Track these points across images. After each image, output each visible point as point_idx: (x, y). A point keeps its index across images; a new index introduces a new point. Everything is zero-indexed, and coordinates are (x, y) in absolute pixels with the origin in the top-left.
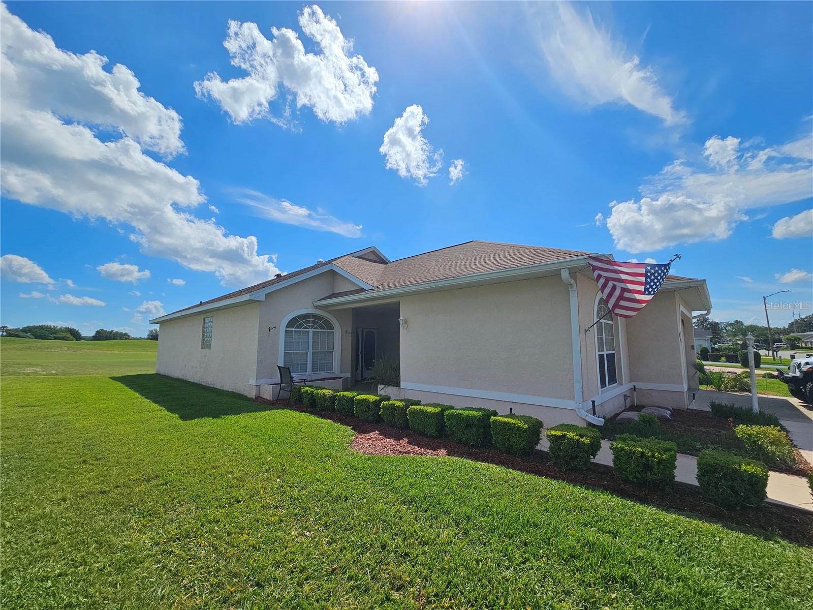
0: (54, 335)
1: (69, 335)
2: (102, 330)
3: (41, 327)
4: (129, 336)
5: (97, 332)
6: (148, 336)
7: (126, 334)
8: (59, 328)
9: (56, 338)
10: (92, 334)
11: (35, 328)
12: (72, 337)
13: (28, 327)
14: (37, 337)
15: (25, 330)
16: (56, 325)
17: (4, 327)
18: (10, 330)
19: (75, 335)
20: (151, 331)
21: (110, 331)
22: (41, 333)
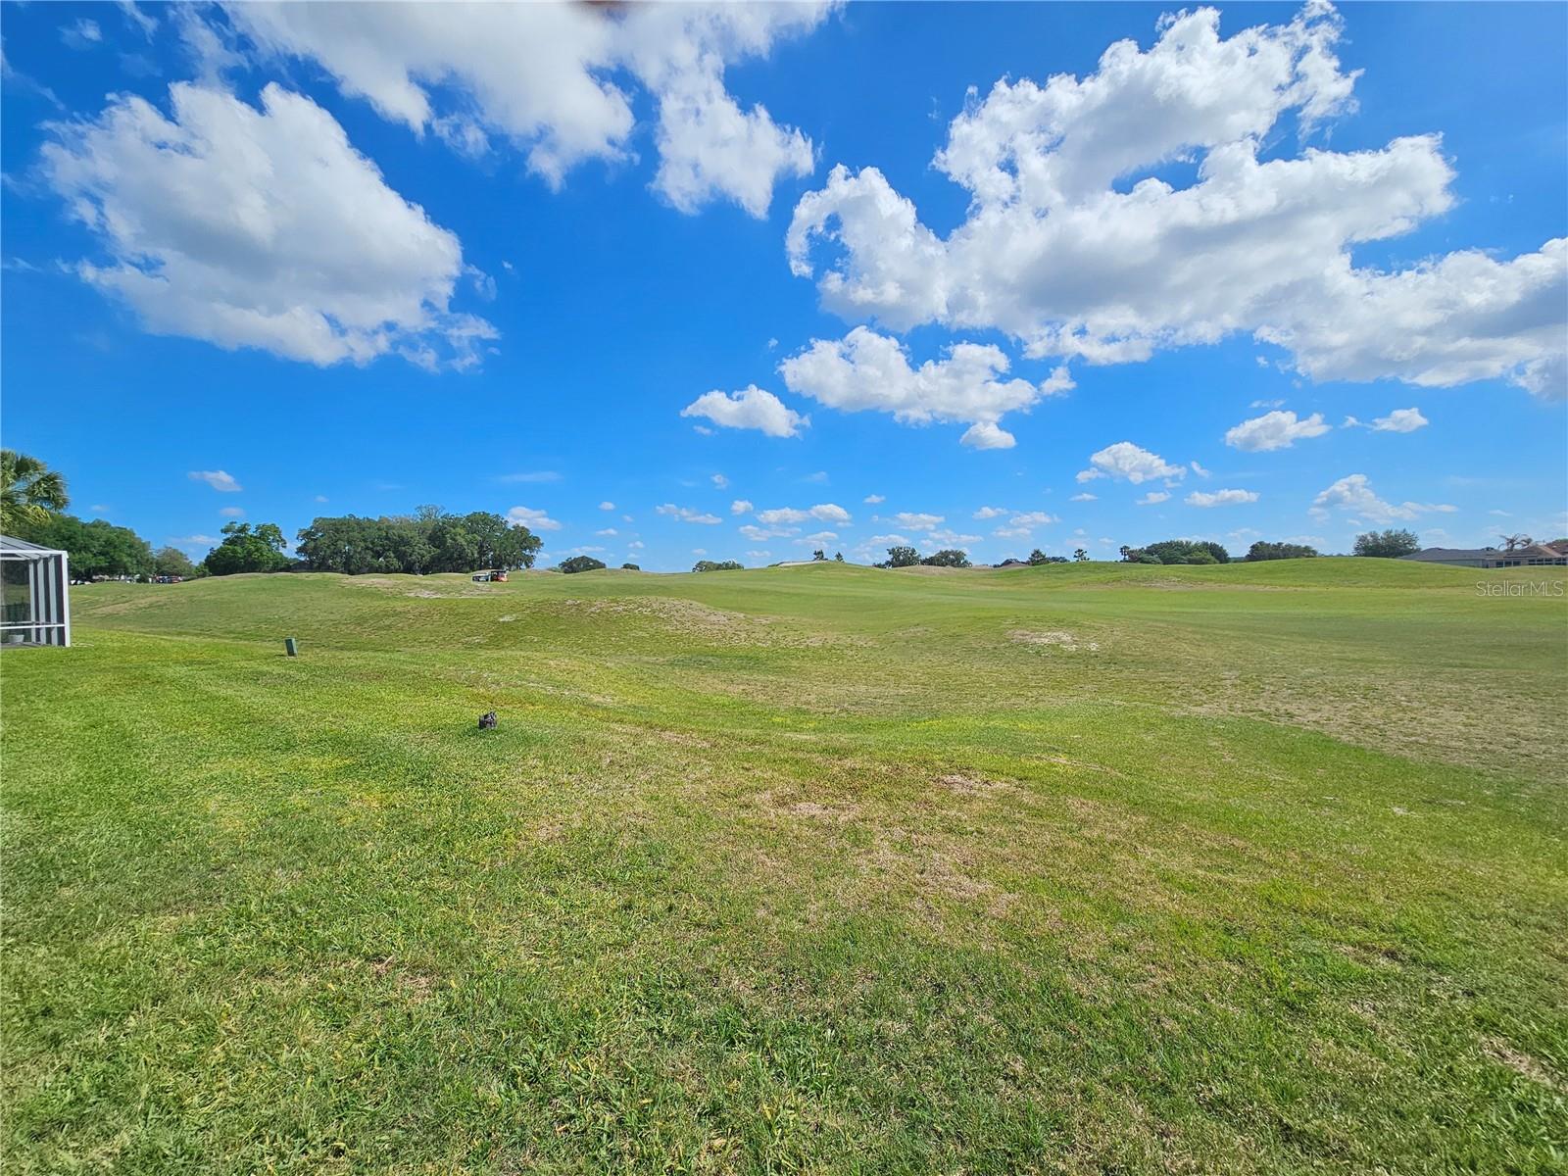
0: (1188, 556)
1: (1209, 556)
2: (1261, 543)
3: (1170, 545)
4: (1315, 552)
5: (1253, 547)
6: (1356, 549)
7: (1307, 549)
8: (1193, 543)
9: (1190, 562)
10: (1245, 552)
11: (1162, 546)
12: (1213, 558)
13: (1154, 545)
14: (1167, 561)
15: (1153, 550)
16: (1189, 540)
17: (1126, 547)
18: (1132, 552)
19: (1218, 554)
20: (1363, 539)
21: (1276, 543)
22: (1169, 554)
